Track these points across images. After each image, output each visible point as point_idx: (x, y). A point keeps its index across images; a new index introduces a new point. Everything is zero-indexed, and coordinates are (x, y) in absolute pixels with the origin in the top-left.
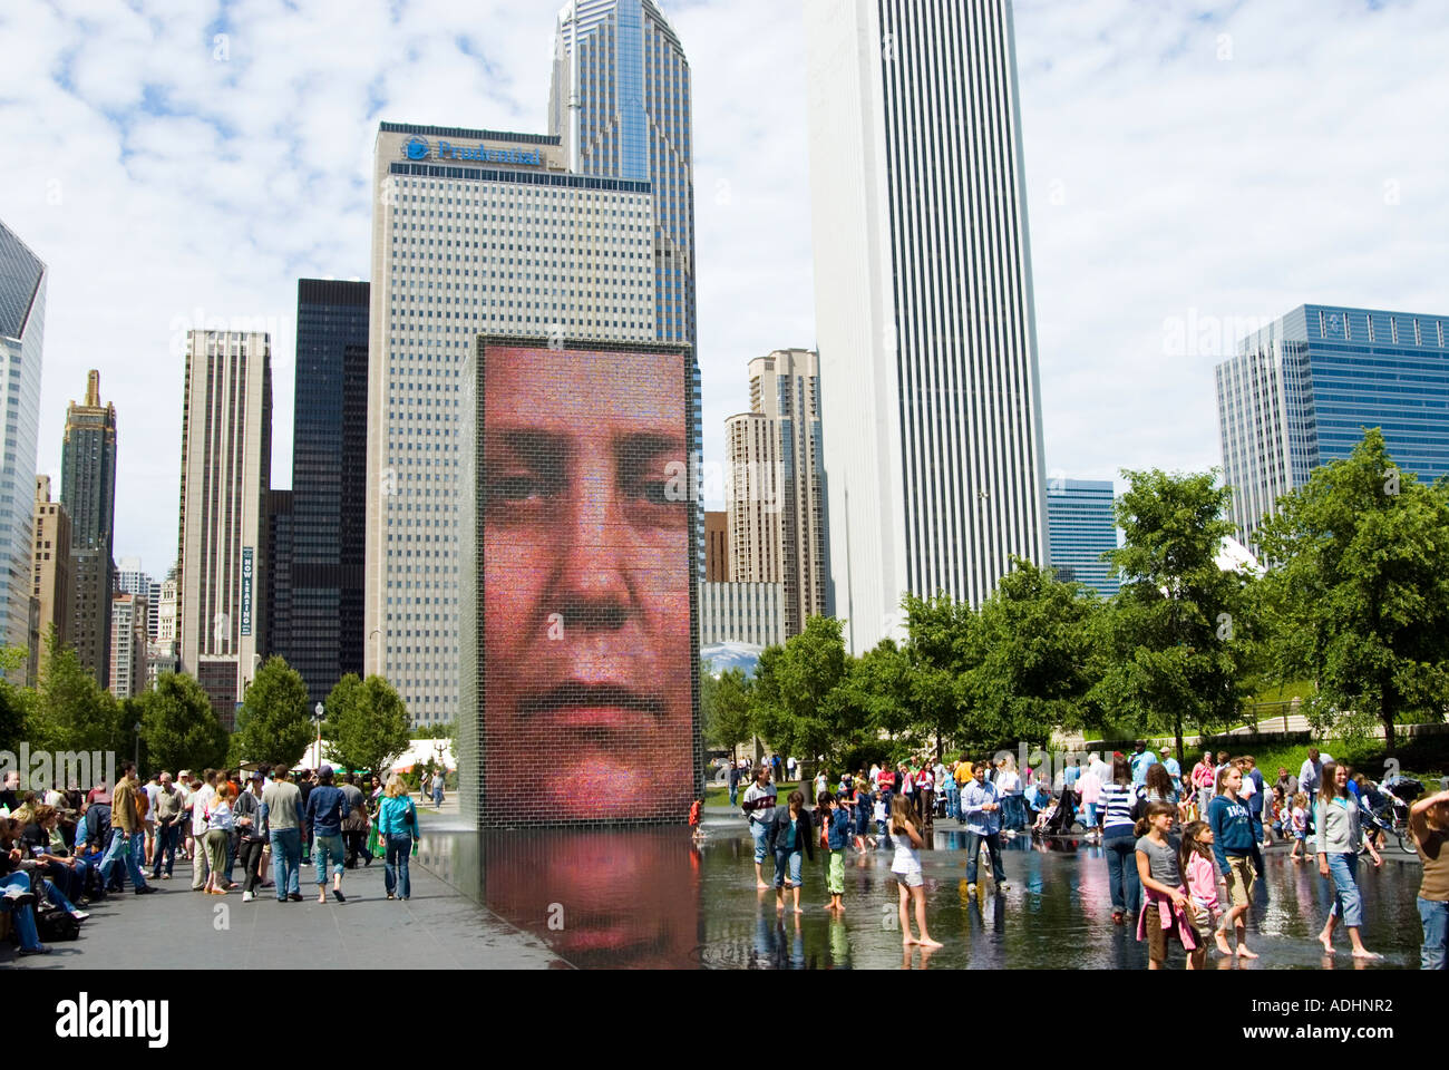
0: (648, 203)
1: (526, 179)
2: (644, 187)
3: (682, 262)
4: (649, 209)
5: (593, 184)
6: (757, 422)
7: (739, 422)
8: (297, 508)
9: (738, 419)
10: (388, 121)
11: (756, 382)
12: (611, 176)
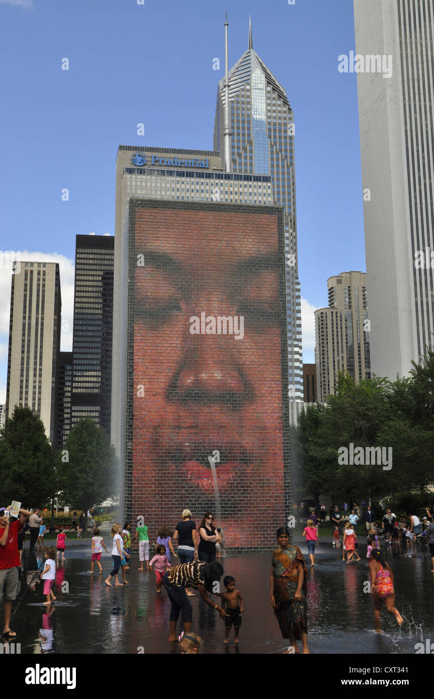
0: (269, 187)
1: (200, 175)
2: (266, 179)
3: (289, 222)
4: (270, 191)
5: (238, 178)
6: (332, 313)
7: (322, 313)
8: (75, 362)
9: (321, 311)
10: (122, 145)
11: (332, 290)
12: (248, 174)
